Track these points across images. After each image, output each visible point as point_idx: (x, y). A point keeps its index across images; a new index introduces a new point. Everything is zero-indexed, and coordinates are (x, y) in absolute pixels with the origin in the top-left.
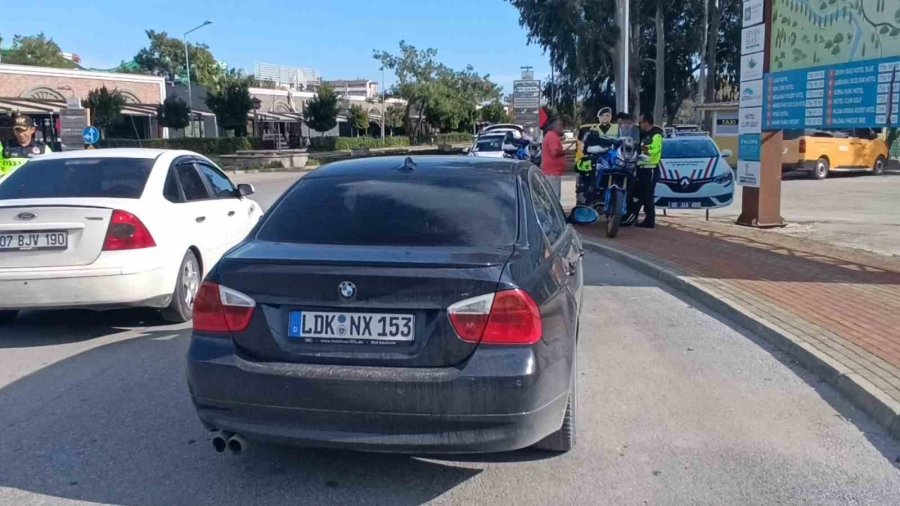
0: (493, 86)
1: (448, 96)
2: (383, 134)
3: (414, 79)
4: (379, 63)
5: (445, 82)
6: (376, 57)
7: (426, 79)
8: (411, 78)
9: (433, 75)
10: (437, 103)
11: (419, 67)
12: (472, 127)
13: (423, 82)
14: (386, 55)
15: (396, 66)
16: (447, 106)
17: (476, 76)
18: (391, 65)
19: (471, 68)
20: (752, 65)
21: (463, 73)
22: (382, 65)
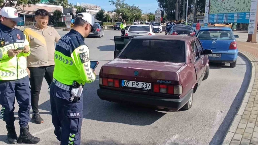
0: (140, 10)
1: (129, 12)
2: (113, 22)
3: (120, 7)
4: (110, 3)
5: (128, 9)
6: (109, 1)
7: (123, 8)
8: (119, 7)
9: (124, 6)
10: (126, 14)
11: (121, 4)
12: (133, 20)
13: (122, 8)
14: (112, 1)
15: (115, 4)
16: (129, 15)
17: (135, 7)
18: (114, 4)
19: (134, 5)
20: (207, 13)
21: (132, 6)
22: (111, 3)
